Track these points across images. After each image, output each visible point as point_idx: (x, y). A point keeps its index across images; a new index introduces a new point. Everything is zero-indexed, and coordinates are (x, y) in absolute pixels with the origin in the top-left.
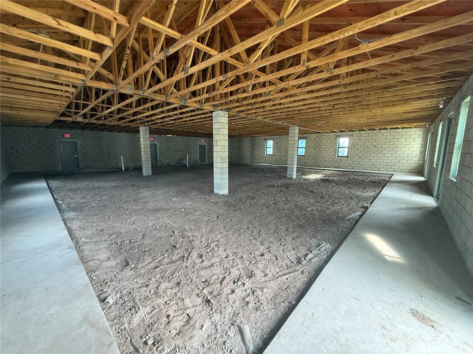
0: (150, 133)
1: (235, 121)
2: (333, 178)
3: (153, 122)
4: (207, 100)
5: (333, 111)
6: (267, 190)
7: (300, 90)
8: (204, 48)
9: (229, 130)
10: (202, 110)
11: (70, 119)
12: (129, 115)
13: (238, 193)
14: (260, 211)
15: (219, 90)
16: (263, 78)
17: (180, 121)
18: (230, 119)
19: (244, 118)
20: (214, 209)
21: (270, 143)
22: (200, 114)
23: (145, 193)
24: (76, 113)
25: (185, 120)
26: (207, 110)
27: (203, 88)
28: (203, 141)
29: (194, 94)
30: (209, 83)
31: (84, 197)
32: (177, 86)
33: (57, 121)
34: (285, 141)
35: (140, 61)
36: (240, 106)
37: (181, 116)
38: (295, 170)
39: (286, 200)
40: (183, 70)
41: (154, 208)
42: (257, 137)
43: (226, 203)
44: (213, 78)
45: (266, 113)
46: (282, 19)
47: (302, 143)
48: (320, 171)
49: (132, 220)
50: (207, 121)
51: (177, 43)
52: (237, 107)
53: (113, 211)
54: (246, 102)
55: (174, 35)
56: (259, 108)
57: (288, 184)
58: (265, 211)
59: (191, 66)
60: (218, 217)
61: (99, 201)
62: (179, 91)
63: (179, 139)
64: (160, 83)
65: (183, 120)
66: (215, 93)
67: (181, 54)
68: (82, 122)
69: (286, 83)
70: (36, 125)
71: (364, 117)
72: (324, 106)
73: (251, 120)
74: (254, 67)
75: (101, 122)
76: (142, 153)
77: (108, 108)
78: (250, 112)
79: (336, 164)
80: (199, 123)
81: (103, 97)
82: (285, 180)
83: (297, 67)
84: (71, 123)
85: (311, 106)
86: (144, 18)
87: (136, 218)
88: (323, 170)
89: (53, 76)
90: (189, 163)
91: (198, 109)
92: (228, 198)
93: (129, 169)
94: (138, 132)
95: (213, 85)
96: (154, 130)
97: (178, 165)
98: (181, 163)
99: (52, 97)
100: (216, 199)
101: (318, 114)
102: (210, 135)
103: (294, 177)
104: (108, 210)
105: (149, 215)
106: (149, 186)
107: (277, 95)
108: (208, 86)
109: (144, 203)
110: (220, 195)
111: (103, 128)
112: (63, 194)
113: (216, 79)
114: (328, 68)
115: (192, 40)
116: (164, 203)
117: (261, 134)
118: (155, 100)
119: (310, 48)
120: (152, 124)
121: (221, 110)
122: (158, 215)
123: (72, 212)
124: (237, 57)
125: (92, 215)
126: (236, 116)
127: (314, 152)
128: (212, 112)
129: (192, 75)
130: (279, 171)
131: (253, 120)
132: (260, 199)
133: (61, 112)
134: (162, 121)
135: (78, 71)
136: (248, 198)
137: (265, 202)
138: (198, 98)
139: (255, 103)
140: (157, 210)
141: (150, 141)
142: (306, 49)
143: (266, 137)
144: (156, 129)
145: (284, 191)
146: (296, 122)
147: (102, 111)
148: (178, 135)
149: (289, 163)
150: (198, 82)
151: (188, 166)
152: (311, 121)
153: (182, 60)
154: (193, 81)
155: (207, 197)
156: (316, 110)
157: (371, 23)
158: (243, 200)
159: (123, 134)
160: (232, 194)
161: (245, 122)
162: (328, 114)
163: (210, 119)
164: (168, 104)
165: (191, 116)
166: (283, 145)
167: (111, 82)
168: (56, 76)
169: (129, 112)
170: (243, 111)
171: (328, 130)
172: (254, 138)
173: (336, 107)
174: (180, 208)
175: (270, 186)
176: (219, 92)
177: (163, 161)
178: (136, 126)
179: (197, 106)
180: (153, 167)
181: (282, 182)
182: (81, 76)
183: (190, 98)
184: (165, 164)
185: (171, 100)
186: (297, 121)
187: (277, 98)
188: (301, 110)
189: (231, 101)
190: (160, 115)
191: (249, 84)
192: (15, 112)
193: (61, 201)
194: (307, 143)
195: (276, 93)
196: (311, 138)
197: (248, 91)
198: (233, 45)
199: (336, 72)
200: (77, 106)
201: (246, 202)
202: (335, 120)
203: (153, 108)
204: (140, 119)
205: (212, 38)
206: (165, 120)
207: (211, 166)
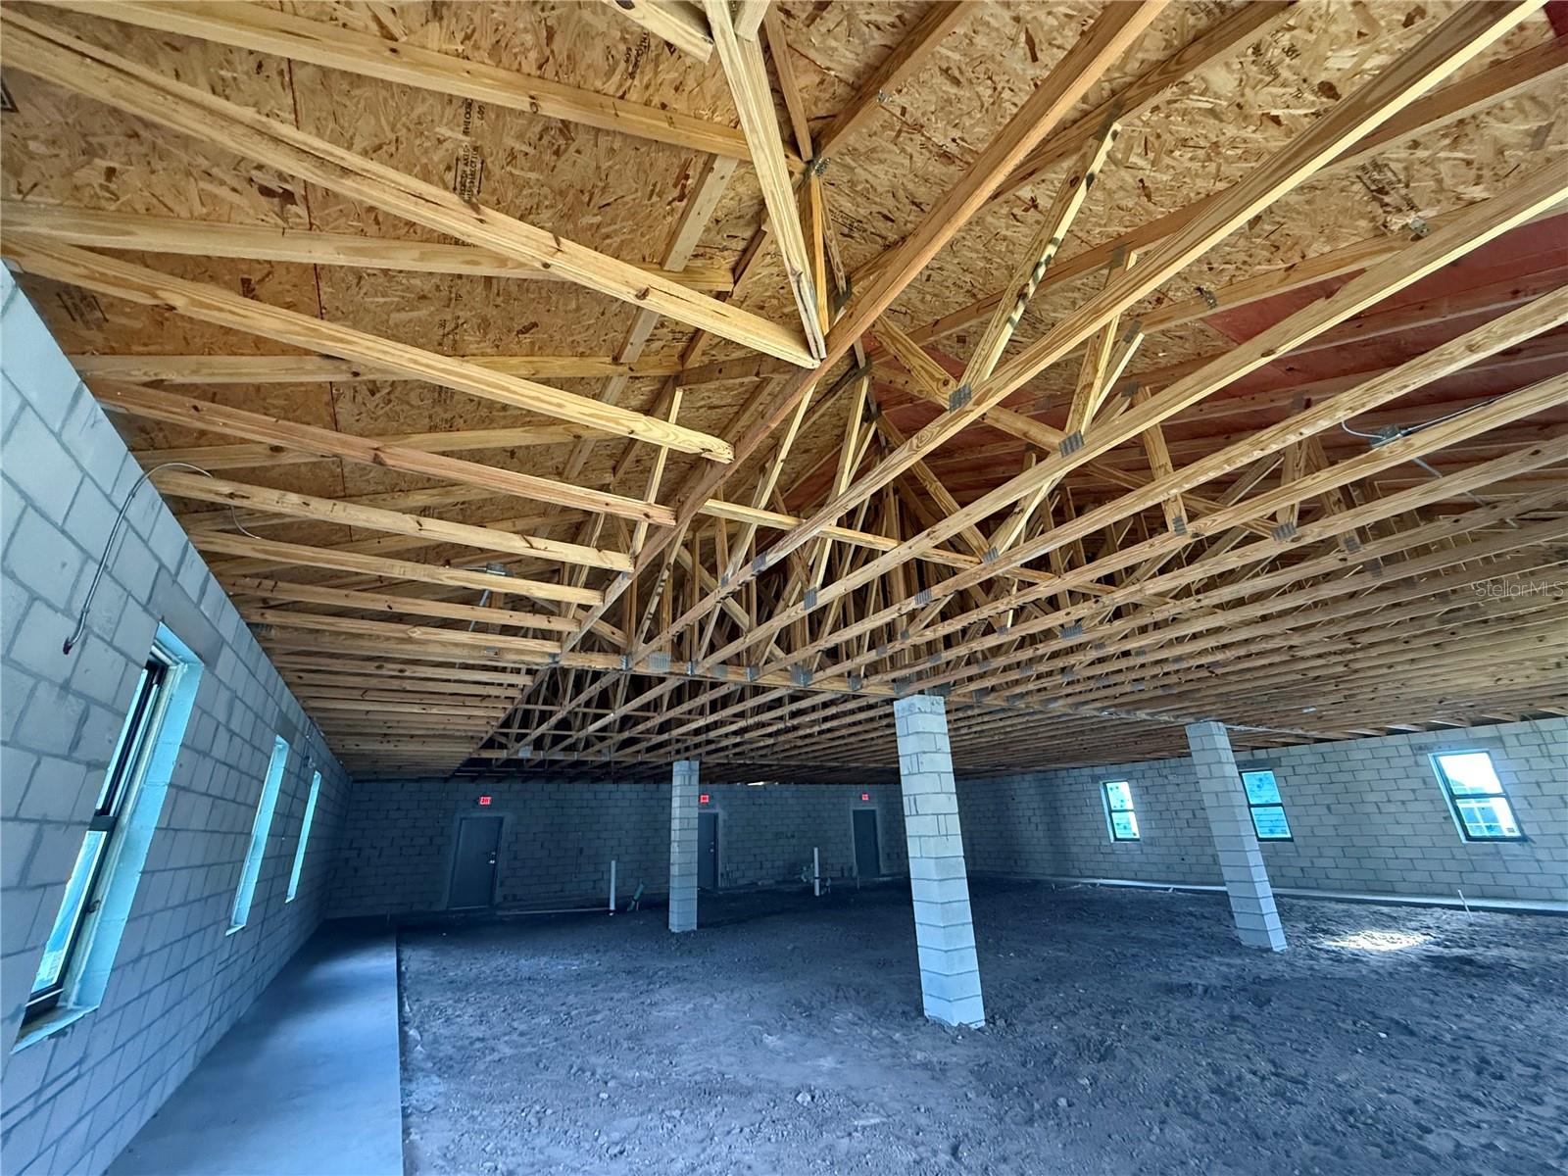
0: (701, 780)
1: (973, 722)
2: (1494, 952)
3: (713, 747)
4: (873, 669)
5: (1359, 655)
6: (1162, 1013)
7: (1190, 603)
8: (856, 537)
9: (953, 754)
10: (860, 697)
11: (503, 754)
12: (648, 731)
13: (1030, 1023)
14: (1156, 1130)
15: (908, 637)
16: (1047, 586)
17: (791, 735)
18: (953, 717)
19: (1003, 710)
20: (931, 1103)
21: (1121, 793)
22: (852, 712)
23: (672, 1007)
24: (520, 737)
25: (808, 731)
26: (875, 696)
27: (859, 638)
28: (865, 798)
29: (833, 655)
30: (876, 621)
31: (482, 1015)
32: (785, 640)
33: (472, 762)
34: (1180, 780)
35: (692, 591)
36: (982, 676)
37: (795, 722)
38: (1269, 906)
39: (1277, 1075)
40: (801, 597)
41: (698, 1078)
42: (1063, 773)
43: (981, 1073)
44: (886, 606)
45: (1078, 688)
46: (1075, 435)
47: (1263, 787)
48: (1402, 911)
49: (616, 1136)
50: (875, 729)
51: (785, 539)
52: (970, 679)
53: (557, 1085)
54: (1000, 661)
55: (780, 523)
56: (1050, 674)
57: (1257, 981)
58: (1180, 1134)
59: (824, 585)
60: (954, 1151)
61: (522, 1034)
62: (788, 651)
63: (787, 794)
64: (738, 637)
65: (801, 733)
66: (897, 646)
67: (795, 559)
68: (528, 760)
69: (1132, 589)
70: (421, 777)
71: (1520, 662)
72: (1310, 644)
73: (1028, 714)
74: (1011, 562)
75: (575, 756)
76: (675, 848)
77: (598, 717)
78: (1018, 690)
79: (1480, 879)
80: (852, 739)
81: (592, 691)
82: (1239, 961)
83: (1157, 540)
84: (502, 766)
85: (1254, 648)
86: (710, 503)
87: (629, 1123)
88: (1419, 910)
89: (492, 654)
90: (823, 880)
91: (846, 699)
92: (989, 1045)
93: (629, 904)
94: (666, 777)
95: (888, 625)
96: (717, 769)
97: (785, 888)
98: (795, 882)
99: (476, 702)
100: (934, 1048)
101: (1297, 672)
102: (890, 776)
103: (1278, 942)
104: (546, 1075)
105: (677, 1113)
106: (687, 975)
107: (1106, 629)
108: (872, 632)
109: (664, 1052)
110: (950, 1027)
111: (579, 772)
112: (427, 1002)
113: (896, 607)
114: (1274, 525)
115: (826, 527)
116: (733, 1059)
117: (1074, 759)
118: (722, 684)
119: (1188, 487)
120: (709, 753)
121: (921, 692)
122: (710, 1119)
123: (436, 1080)
124: (955, 544)
125: (490, 1099)
126: (971, 707)
127: (1333, 820)
128: (890, 701)
129: (825, 608)
130: (1191, 914)
131: (1034, 713)
132: (1137, 1060)
133: (486, 737)
134: (738, 739)
135: (544, 635)
136: (1080, 1048)
137: (1170, 1081)
138: (846, 665)
139: (1030, 660)
140: (706, 1092)
141: (702, 806)
142: (1174, 491)
143: (1099, 771)
144: (719, 764)
145: (1252, 1018)
146: (1208, 708)
147: (583, 727)
148: (784, 780)
149: (1228, 874)
150: (843, 622)
151: (817, 893)
152: (1271, 699)
153: (798, 572)
154: (830, 621)
155: (897, 1036)
156: (1277, 659)
157: (1388, 386)
158: (1056, 1062)
159: (625, 787)
160: (1001, 1023)
161: (1009, 722)
162: (1342, 669)
163: (884, 722)
164: (758, 690)
165: (826, 719)
166: (1179, 797)
167: (616, 650)
168: (498, 652)
169: (649, 724)
170: (993, 689)
171: (1364, 725)
172: (1051, 775)
173: (1365, 639)
174: (794, 1085)
175: (1170, 989)
176: (909, 642)
177: (738, 874)
178: (663, 761)
179: (843, 687)
180: (705, 898)
181: (1224, 969)
182: (550, 647)
183: (821, 668)
184: (740, 888)
185: (765, 680)
186: (1213, 704)
187: (1110, 637)
188: (1216, 664)
189: (948, 663)
190: (732, 723)
191: (1002, 608)
192: (391, 747)
193: (417, 1028)
194: (1283, 784)
195: (1101, 622)
196: (1296, 761)
197: (1003, 629)
198: (940, 516)
199: (1313, 533)
200: (526, 721)
201: (1074, 1075)
202: (1382, 687)
203: (714, 706)
204: (678, 741)
205: (876, 508)
206: (747, 736)
207: (899, 892)
